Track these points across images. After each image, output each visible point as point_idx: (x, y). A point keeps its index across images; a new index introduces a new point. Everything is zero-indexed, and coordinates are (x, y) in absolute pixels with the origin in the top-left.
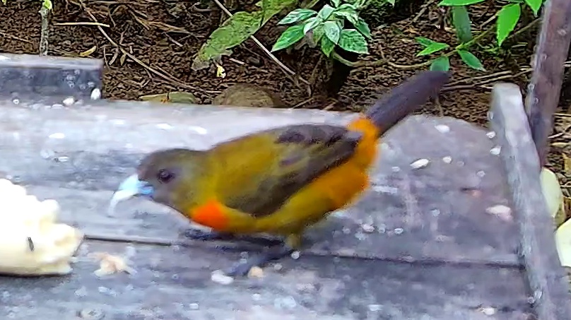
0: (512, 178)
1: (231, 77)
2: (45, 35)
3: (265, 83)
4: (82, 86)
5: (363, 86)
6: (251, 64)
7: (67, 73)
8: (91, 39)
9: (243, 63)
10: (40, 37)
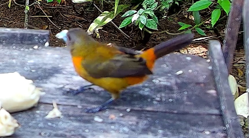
0: (217, 78)
1: (102, 38)
2: (26, 20)
3: (117, 40)
4: (41, 41)
5: (156, 41)
6: (111, 32)
7: (35, 36)
8: (45, 22)
9: (107, 32)
10: (24, 21)
